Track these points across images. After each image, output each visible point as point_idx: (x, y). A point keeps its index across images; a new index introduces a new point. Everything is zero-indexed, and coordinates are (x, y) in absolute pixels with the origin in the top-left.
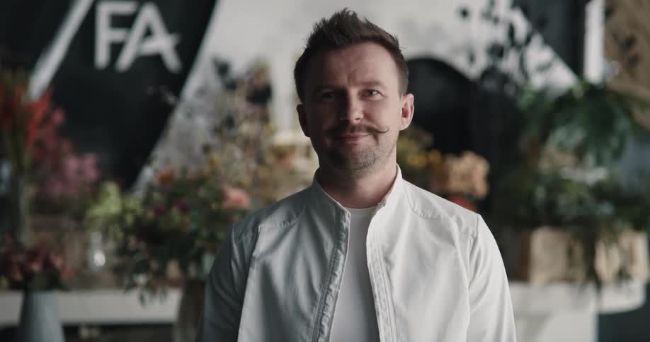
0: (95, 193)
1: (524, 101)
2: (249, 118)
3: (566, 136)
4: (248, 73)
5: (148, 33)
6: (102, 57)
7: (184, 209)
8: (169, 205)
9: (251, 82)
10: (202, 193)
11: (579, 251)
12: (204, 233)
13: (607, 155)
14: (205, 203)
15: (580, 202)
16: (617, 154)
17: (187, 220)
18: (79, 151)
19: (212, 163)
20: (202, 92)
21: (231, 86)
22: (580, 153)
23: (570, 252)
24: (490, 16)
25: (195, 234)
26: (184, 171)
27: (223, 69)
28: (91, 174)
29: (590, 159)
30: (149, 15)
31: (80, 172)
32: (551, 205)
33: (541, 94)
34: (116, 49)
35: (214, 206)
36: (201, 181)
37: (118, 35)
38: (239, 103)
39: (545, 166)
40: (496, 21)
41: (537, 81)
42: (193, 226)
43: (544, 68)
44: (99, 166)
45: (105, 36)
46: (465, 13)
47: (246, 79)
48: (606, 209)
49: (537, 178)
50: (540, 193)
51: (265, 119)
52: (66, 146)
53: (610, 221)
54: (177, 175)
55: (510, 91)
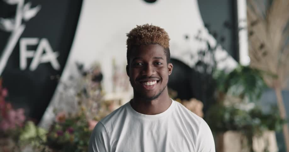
0: (23, 127)
1: (216, 75)
2: (93, 89)
3: (236, 90)
4: (91, 69)
5: (44, 52)
6: (23, 64)
7: (71, 132)
8: (64, 130)
9: (93, 72)
10: (79, 124)
11: (246, 141)
12: (81, 142)
13: (254, 97)
14: (81, 128)
15: (245, 119)
16: (259, 96)
17: (73, 137)
18: (15, 108)
19: (82, 110)
20: (71, 78)
21: (85, 74)
22: (242, 96)
23: (242, 142)
24: (198, 38)
25: (77, 143)
26: (70, 114)
27: (80, 67)
28: (22, 118)
29: (247, 99)
30: (44, 44)
31: (17, 118)
32: (232, 121)
33: (223, 72)
34: (30, 60)
35: (85, 130)
36: (78, 119)
37: (30, 54)
38: (88, 82)
39: (227, 103)
40: (201, 40)
41: (221, 66)
42: (76, 140)
43: (223, 60)
44: (25, 114)
45: (24, 54)
46: (187, 37)
47: (91, 71)
48: (257, 121)
49: (224, 109)
50: (227, 116)
51: (100, 88)
52: (9, 106)
53: (258, 127)
54: (67, 116)
55: (209, 70)
